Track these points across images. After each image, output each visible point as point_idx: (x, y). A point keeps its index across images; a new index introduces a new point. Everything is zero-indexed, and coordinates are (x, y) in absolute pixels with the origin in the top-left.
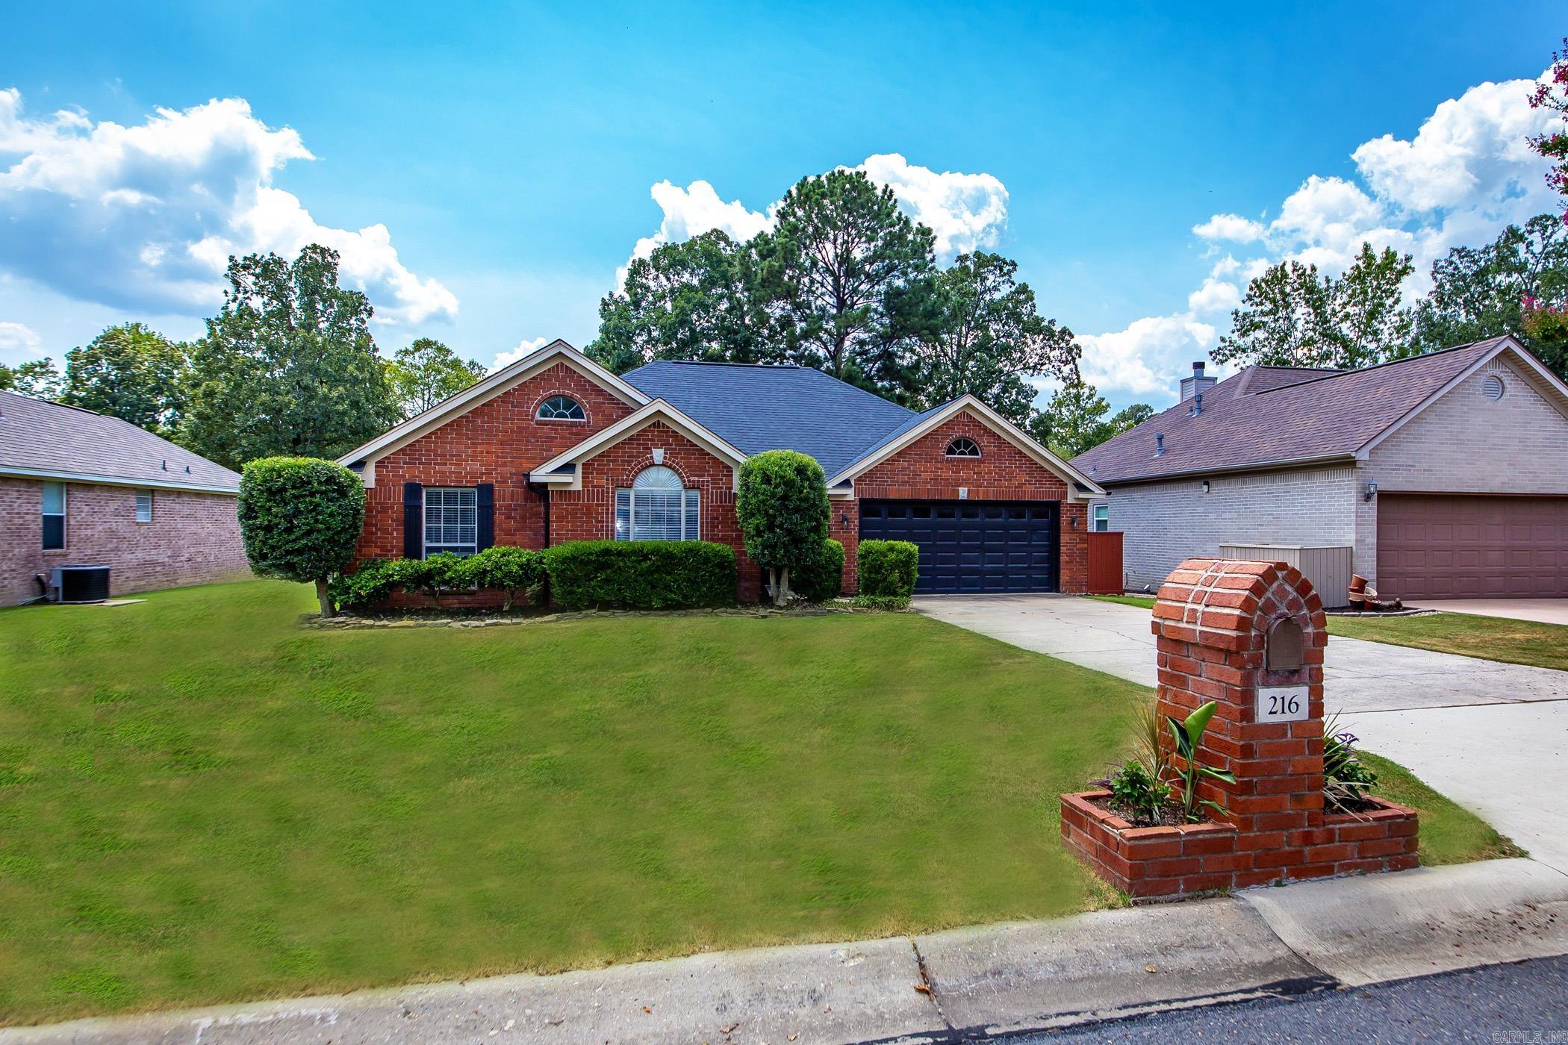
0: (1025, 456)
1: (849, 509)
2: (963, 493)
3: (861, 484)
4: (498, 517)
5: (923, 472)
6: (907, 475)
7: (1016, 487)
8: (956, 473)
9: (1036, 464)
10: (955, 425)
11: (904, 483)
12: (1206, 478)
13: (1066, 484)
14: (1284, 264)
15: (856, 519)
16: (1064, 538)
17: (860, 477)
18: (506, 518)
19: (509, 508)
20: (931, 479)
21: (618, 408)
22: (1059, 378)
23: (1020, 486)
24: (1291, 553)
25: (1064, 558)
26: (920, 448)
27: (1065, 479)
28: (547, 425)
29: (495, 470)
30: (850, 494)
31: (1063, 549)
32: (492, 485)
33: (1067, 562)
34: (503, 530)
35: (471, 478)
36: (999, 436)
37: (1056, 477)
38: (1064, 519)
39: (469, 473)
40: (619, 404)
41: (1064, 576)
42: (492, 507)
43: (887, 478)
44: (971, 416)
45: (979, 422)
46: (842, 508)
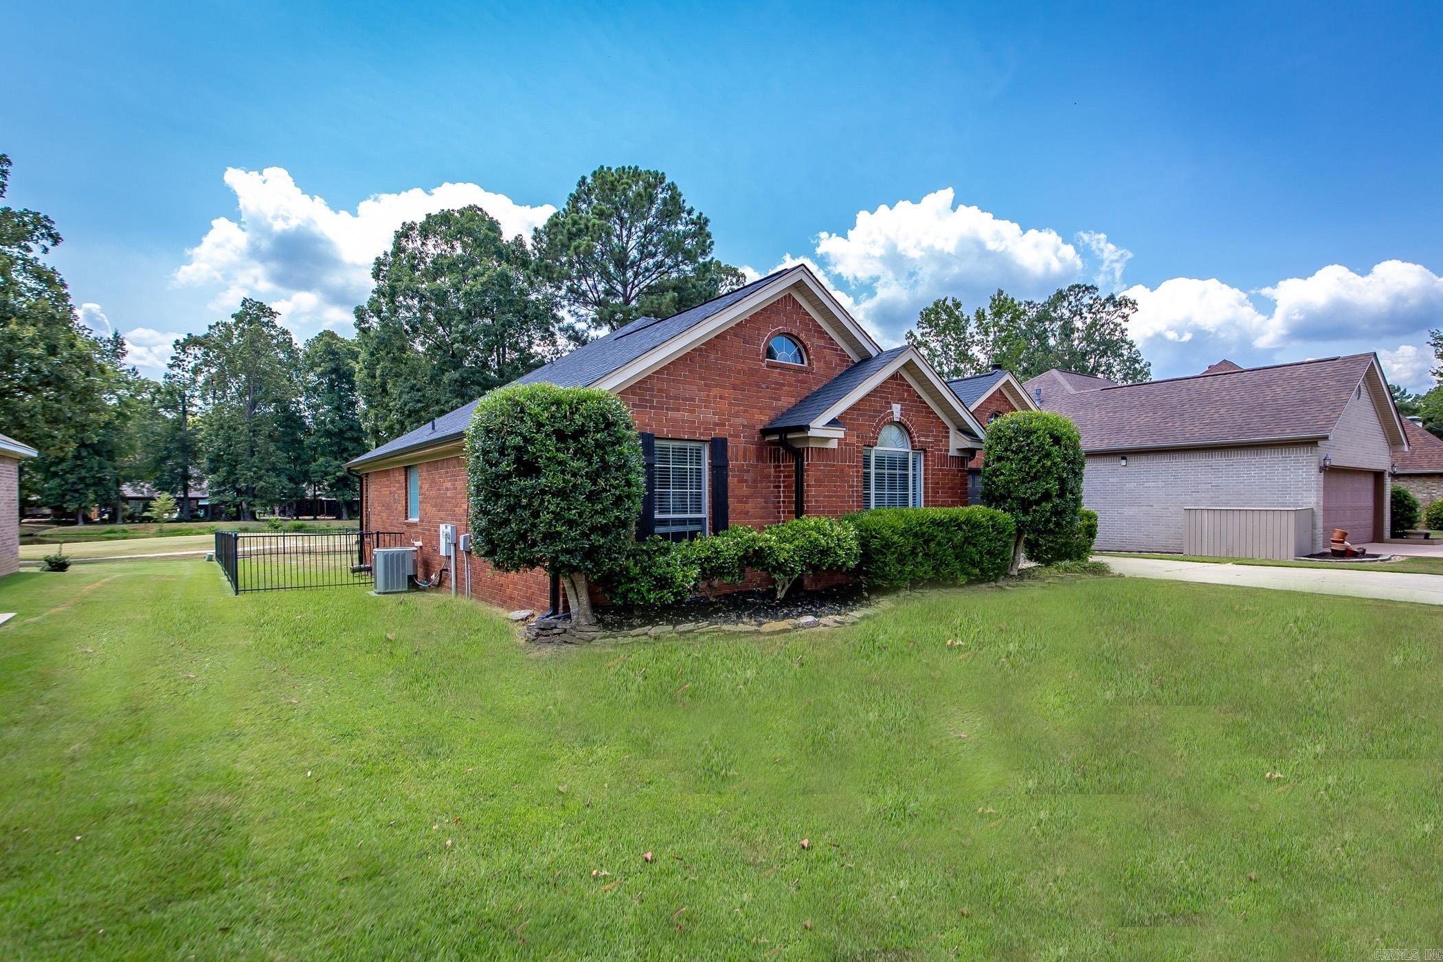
4: (732, 481)
12: (1123, 454)
14: (946, 299)
18: (739, 482)
19: (741, 469)
21: (837, 355)
24: (1284, 515)
28: (777, 368)
29: (729, 420)
32: (726, 439)
34: (736, 497)
35: (705, 429)
39: (702, 423)
40: (836, 350)
42: (726, 467)
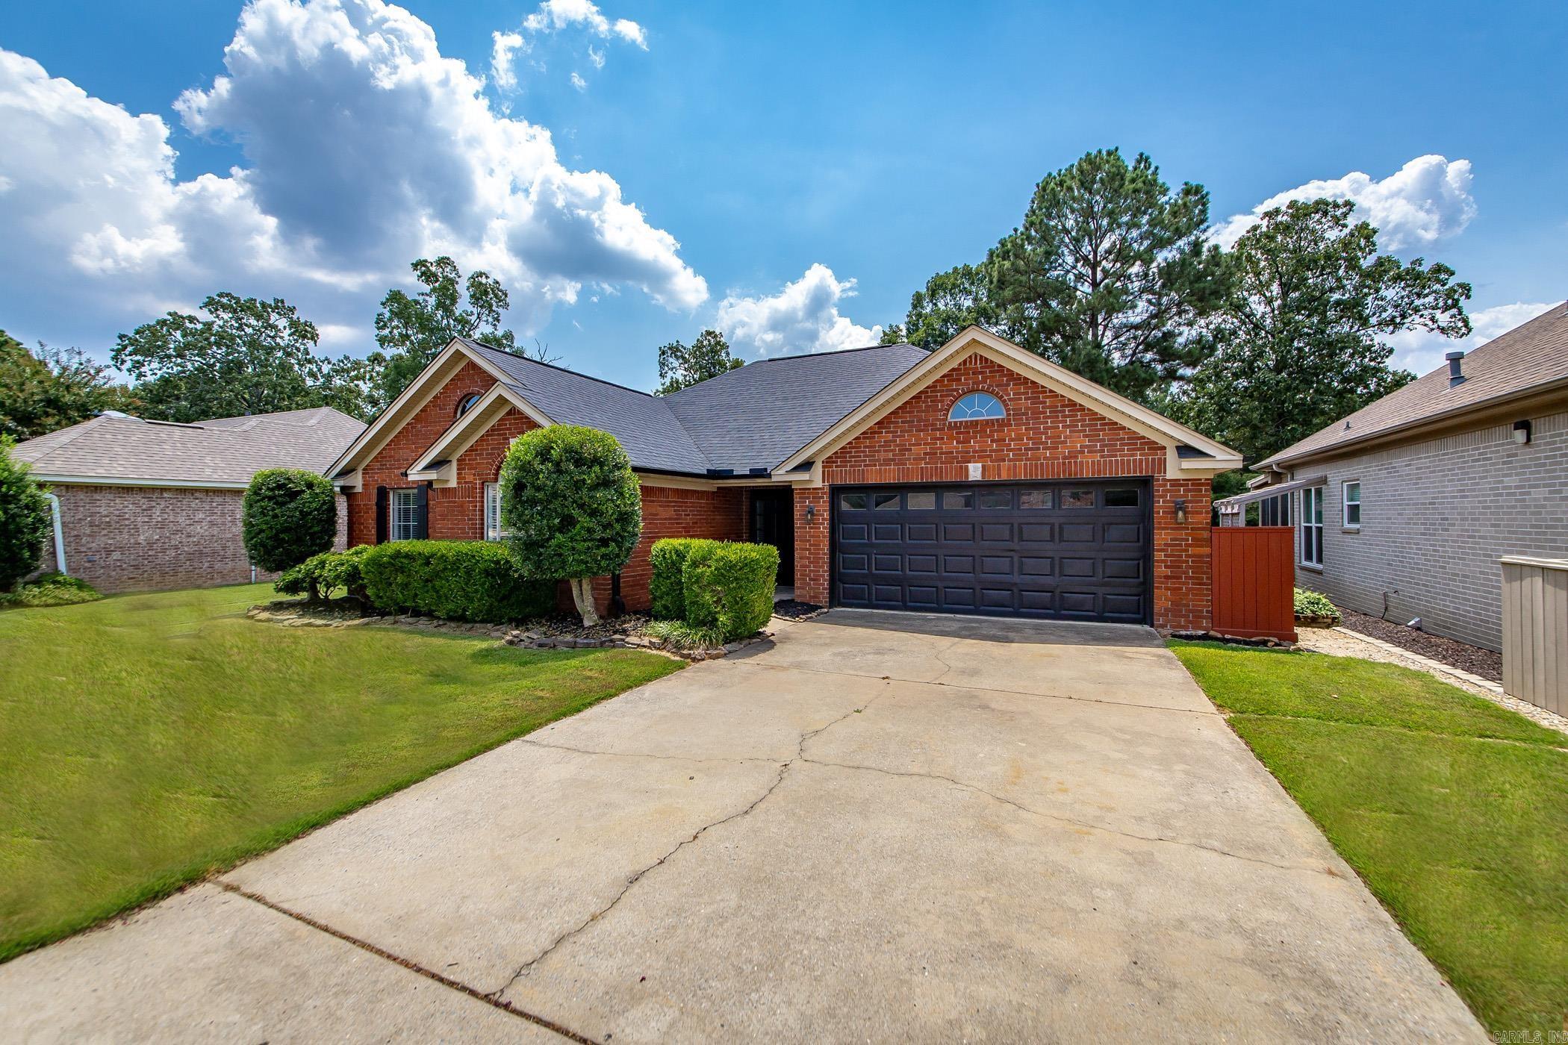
0: (1082, 408)
1: (817, 498)
2: (975, 472)
3: (831, 467)
5: (914, 445)
6: (892, 451)
7: (1065, 458)
8: (963, 442)
9: (1104, 418)
10: (962, 375)
11: (887, 462)
13: (1164, 448)
15: (824, 511)
16: (1161, 537)
17: (829, 458)
20: (925, 454)
22: (1432, 329)
23: (1073, 455)
25: (1160, 570)
26: (909, 412)
27: (1161, 441)
30: (816, 479)
31: (1159, 556)
33: (1167, 577)
36: (1033, 383)
37: (1144, 438)
38: (1161, 506)
41: (1162, 600)
43: (865, 456)
44: (986, 359)
45: (1000, 366)
46: (809, 498)
